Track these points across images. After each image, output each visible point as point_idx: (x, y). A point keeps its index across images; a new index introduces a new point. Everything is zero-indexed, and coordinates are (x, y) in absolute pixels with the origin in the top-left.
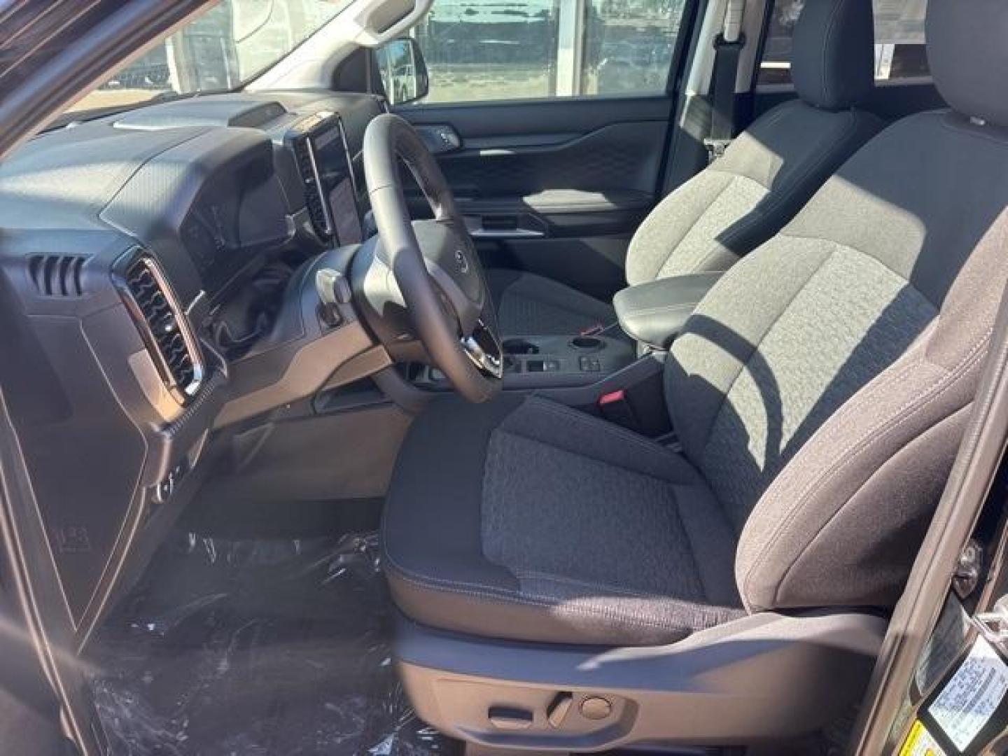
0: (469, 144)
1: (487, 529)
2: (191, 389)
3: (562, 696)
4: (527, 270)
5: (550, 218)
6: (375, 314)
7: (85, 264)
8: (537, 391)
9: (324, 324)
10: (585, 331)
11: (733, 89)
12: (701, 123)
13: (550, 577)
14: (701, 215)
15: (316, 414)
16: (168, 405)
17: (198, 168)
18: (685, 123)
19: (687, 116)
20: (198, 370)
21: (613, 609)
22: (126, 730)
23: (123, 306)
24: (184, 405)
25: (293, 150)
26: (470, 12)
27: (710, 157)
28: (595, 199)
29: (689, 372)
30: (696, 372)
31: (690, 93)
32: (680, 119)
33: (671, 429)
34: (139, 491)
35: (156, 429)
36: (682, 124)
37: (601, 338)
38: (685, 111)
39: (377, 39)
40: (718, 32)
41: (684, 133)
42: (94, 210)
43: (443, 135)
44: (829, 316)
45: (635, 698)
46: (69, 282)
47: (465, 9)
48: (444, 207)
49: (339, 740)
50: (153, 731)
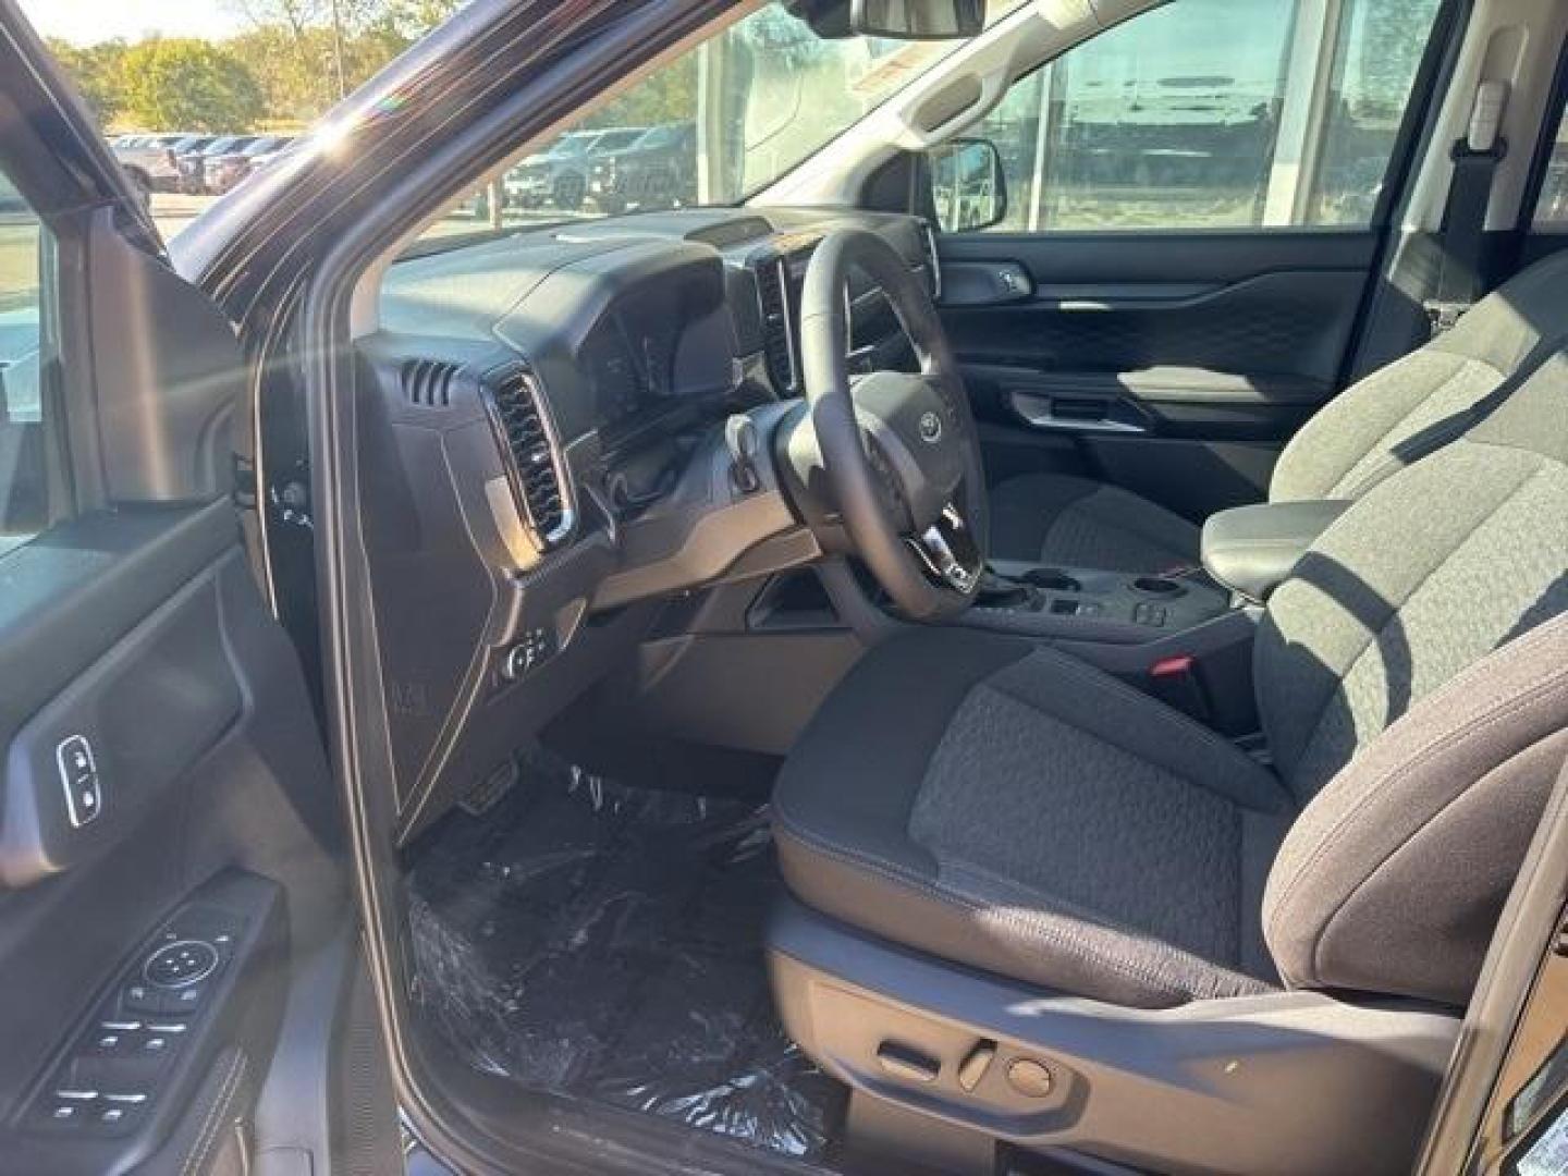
0: (1046, 291)
1: (924, 804)
2: (553, 537)
3: (986, 1045)
4: (1111, 482)
5: (1156, 406)
6: (798, 479)
7: (456, 373)
8: (1059, 642)
9: (735, 489)
10: (1164, 572)
11: (1482, 224)
12: (1422, 275)
13: (985, 873)
14: (1401, 419)
15: (748, 632)
16: (524, 548)
17: (611, 280)
18: (1396, 274)
19: (1400, 265)
20: (568, 514)
21: (1069, 934)
22: (450, 976)
23: (486, 424)
24: (542, 553)
25: (756, 276)
26: (1136, 108)
27: (1434, 329)
28: (1233, 386)
29: (1289, 638)
30: (1296, 638)
31: (1408, 228)
32: (1387, 269)
33: (1258, 729)
34: (483, 649)
35: (508, 574)
36: (1390, 276)
37: (1184, 584)
38: (1398, 255)
39: (923, 140)
40: (1461, 136)
41: (1394, 292)
42: (487, 321)
43: (1008, 278)
44: (1508, 565)
45: (1085, 1072)
46: (437, 393)
47: (1129, 104)
48: (933, 358)
49: (696, 1059)
50: (480, 990)
